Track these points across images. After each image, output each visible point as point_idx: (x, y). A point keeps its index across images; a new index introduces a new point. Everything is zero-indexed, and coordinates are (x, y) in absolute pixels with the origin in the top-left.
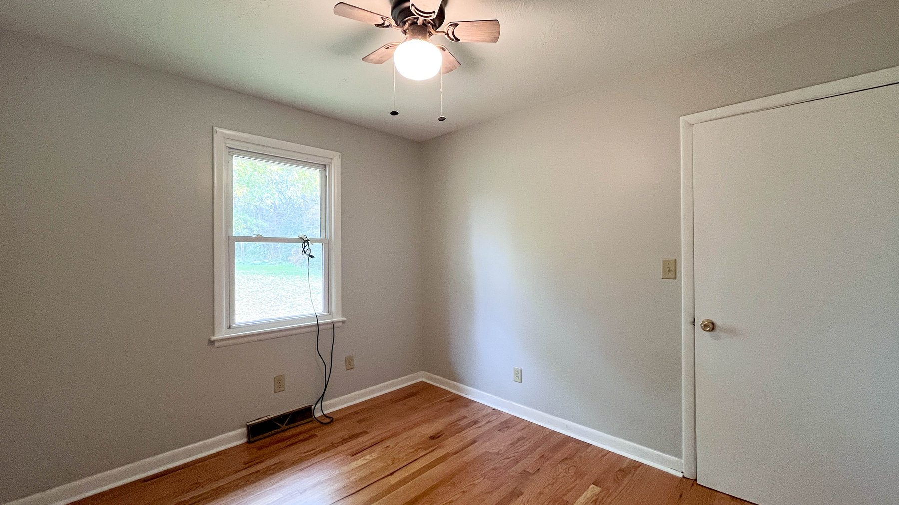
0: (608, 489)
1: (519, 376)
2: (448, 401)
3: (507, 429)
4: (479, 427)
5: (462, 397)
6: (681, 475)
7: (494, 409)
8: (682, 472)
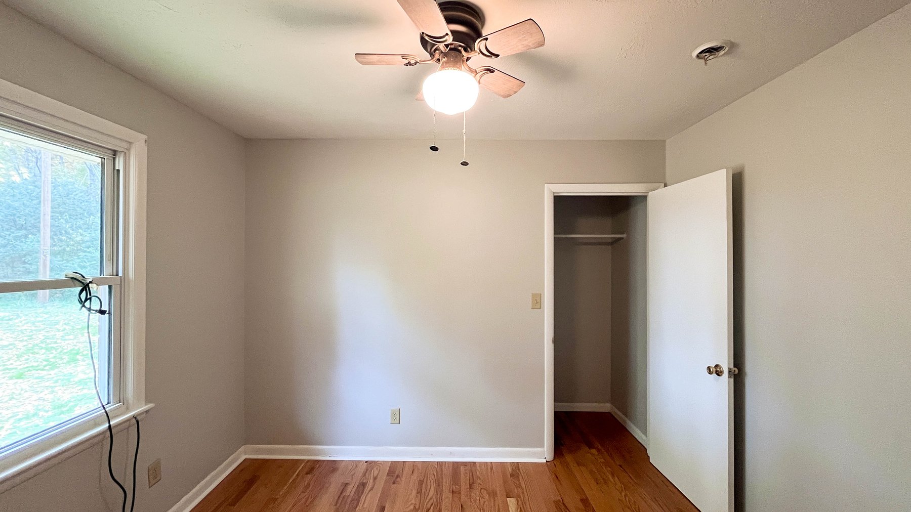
0: (518, 496)
1: (397, 417)
2: (307, 473)
3: (399, 479)
4: (372, 489)
5: (319, 461)
6: (544, 461)
7: (366, 462)
8: (545, 458)
